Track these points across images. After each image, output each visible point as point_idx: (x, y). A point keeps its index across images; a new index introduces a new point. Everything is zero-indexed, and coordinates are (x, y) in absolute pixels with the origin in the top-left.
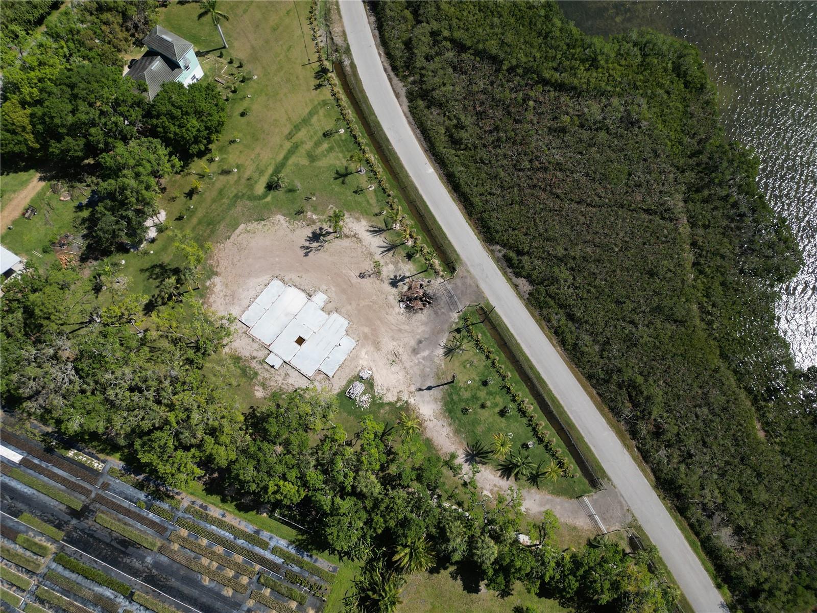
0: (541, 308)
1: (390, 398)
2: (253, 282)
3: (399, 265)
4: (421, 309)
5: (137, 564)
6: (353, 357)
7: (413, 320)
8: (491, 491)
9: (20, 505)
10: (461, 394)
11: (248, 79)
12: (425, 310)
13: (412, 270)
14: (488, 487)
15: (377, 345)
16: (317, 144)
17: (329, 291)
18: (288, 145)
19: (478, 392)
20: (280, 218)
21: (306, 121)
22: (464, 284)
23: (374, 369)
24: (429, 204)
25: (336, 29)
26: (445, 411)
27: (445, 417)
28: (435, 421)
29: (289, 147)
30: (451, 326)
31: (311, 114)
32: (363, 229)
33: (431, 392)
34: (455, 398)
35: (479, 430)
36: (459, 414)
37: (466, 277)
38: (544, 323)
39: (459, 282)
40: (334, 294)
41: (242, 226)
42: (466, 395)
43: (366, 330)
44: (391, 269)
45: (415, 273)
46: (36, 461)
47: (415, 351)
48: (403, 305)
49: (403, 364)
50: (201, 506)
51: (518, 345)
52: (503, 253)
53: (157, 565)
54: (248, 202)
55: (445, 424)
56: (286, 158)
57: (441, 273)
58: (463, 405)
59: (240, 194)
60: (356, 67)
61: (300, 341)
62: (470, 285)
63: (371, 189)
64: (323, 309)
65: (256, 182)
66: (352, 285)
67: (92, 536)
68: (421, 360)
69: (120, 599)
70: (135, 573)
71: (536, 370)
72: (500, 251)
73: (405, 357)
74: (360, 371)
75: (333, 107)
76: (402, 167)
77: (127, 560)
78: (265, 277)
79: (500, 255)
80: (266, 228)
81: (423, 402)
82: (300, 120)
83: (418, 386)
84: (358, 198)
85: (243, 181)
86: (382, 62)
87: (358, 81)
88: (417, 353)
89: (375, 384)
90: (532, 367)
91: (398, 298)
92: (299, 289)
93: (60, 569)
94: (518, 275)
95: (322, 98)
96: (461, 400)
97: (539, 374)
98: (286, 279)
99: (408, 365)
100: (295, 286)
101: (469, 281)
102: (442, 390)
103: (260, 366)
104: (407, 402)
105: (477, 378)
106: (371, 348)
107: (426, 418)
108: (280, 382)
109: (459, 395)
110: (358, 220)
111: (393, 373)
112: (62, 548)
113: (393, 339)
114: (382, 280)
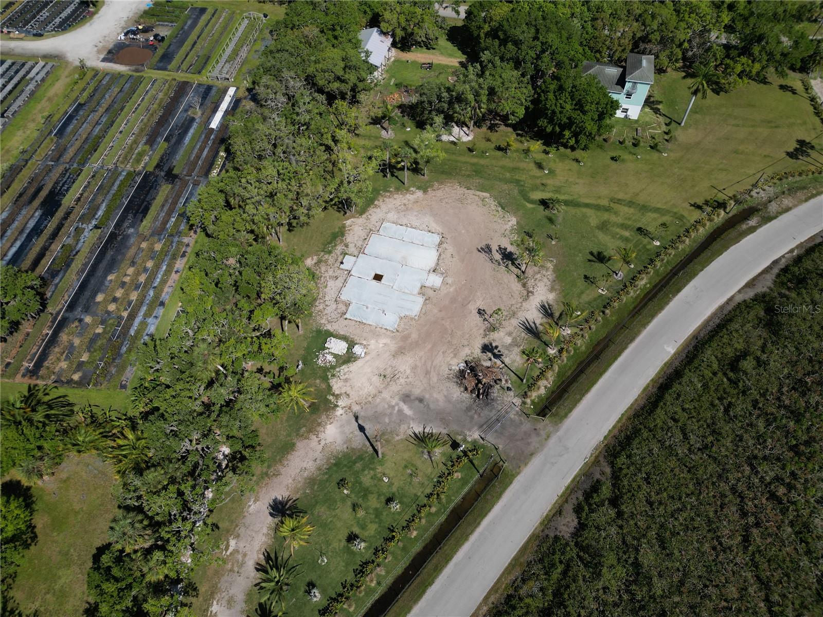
0: (541, 560)
1: (337, 386)
2: (429, 220)
3: (516, 348)
4: (466, 389)
5: (126, 224)
6: (376, 331)
7: (448, 384)
8: (236, 551)
9: (174, 140)
10: (366, 472)
11: (658, 150)
12: (466, 395)
13: (516, 364)
14: (241, 545)
15: (400, 352)
16: (624, 226)
17: (448, 286)
18: (605, 202)
19: (375, 496)
20: (514, 221)
21: (644, 208)
22: (527, 435)
23: (368, 358)
24: (621, 359)
25: (787, 202)
26: (337, 457)
27: (328, 459)
28: (320, 447)
29: (602, 204)
30: (458, 434)
31: (657, 210)
32: (544, 298)
33: (358, 432)
34: (358, 466)
35: (321, 510)
36: (337, 477)
37: (538, 435)
38: (517, 573)
39: (527, 426)
40: (445, 292)
41: (487, 195)
42: (366, 479)
43: (414, 336)
44: (505, 340)
45: (513, 369)
46: (212, 137)
47: (406, 398)
48: (462, 366)
49: (385, 388)
50: (185, 252)
51: (465, 537)
52: (603, 479)
53: (126, 237)
54: (516, 191)
55: (318, 462)
56: (587, 205)
57: (528, 401)
58: (351, 479)
59: (522, 183)
60: (753, 232)
61: (378, 278)
62: (529, 444)
63: (600, 291)
64: (422, 287)
65: (543, 191)
66: (464, 306)
67: (151, 188)
68: (396, 408)
69: (94, 222)
70: (118, 225)
71: (436, 577)
72: (603, 473)
73: (395, 388)
74: (361, 344)
75: (681, 226)
76: (653, 316)
77: (130, 216)
78: (438, 228)
79: (597, 476)
80: (495, 213)
81: (342, 426)
82: (642, 203)
83: (362, 414)
84: (581, 283)
85: (538, 181)
86: (783, 256)
87: (737, 240)
88: (404, 402)
89: (350, 365)
90: (438, 570)
91: (470, 359)
92: (438, 260)
93: (121, 178)
94: (578, 510)
95: (686, 214)
96: (356, 474)
97: (430, 584)
98: (444, 245)
99: (386, 395)
100: (440, 255)
101: (534, 440)
102: (364, 445)
103: (339, 254)
104: (337, 406)
105: (394, 489)
106: (393, 346)
107: (322, 436)
108: (326, 274)
109: (363, 470)
110: (552, 289)
111: (369, 380)
112: (139, 174)
113: (414, 368)
114: (486, 335)
